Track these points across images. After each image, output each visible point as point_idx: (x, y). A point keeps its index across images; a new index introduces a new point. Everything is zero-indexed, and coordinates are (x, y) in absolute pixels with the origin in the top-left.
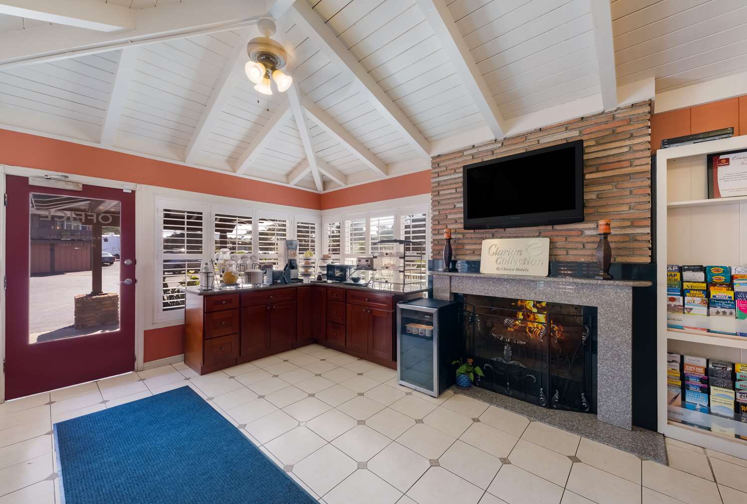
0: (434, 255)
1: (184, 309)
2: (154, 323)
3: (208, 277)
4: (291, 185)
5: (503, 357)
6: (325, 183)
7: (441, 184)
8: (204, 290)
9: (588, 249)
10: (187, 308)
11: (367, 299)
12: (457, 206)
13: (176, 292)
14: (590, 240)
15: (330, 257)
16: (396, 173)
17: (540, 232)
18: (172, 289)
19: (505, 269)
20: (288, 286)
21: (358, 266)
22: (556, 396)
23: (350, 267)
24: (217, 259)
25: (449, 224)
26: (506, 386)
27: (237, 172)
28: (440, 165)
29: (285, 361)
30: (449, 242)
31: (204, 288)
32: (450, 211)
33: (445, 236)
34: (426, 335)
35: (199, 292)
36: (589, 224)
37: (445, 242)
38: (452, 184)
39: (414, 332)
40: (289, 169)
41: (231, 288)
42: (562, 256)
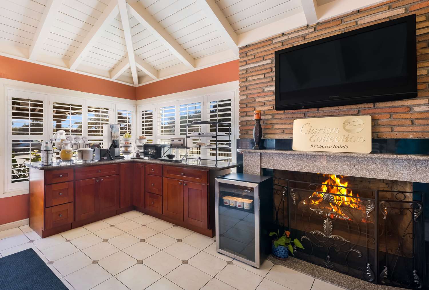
0: (242, 134)
1: (28, 181)
2: (5, 193)
3: (48, 154)
4: (113, 79)
5: (323, 231)
6: (140, 78)
7: (249, 71)
8: (45, 165)
9: (418, 125)
10: (32, 180)
11: (182, 174)
12: (265, 90)
13: (23, 167)
14: (419, 116)
15: (145, 138)
16: (204, 65)
17: (359, 111)
18: (20, 164)
19: (321, 146)
20: (113, 162)
21: (171, 145)
22: (385, 271)
23: (164, 146)
24: (55, 140)
25: (257, 106)
26: (325, 258)
27: (71, 68)
28: (248, 54)
29: (111, 226)
30: (259, 122)
31: (45, 164)
32: (258, 95)
33: (255, 117)
34: (245, 208)
35: (41, 167)
36: (419, 100)
37: (255, 122)
38: (261, 70)
39: (232, 204)
40: (111, 65)
41: (66, 164)
42: (386, 133)
